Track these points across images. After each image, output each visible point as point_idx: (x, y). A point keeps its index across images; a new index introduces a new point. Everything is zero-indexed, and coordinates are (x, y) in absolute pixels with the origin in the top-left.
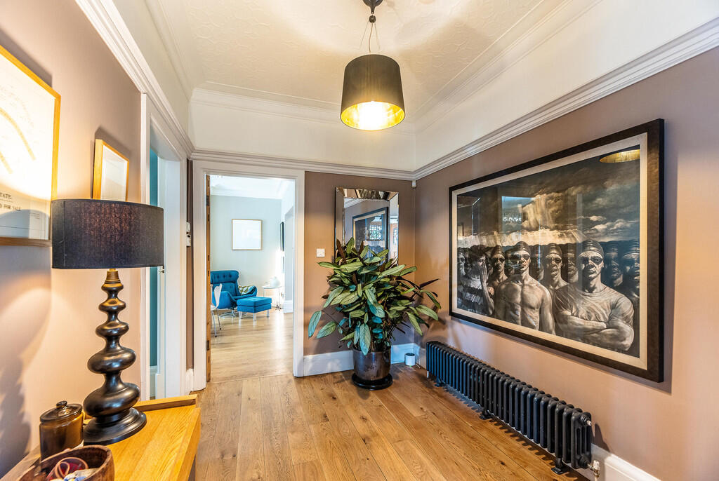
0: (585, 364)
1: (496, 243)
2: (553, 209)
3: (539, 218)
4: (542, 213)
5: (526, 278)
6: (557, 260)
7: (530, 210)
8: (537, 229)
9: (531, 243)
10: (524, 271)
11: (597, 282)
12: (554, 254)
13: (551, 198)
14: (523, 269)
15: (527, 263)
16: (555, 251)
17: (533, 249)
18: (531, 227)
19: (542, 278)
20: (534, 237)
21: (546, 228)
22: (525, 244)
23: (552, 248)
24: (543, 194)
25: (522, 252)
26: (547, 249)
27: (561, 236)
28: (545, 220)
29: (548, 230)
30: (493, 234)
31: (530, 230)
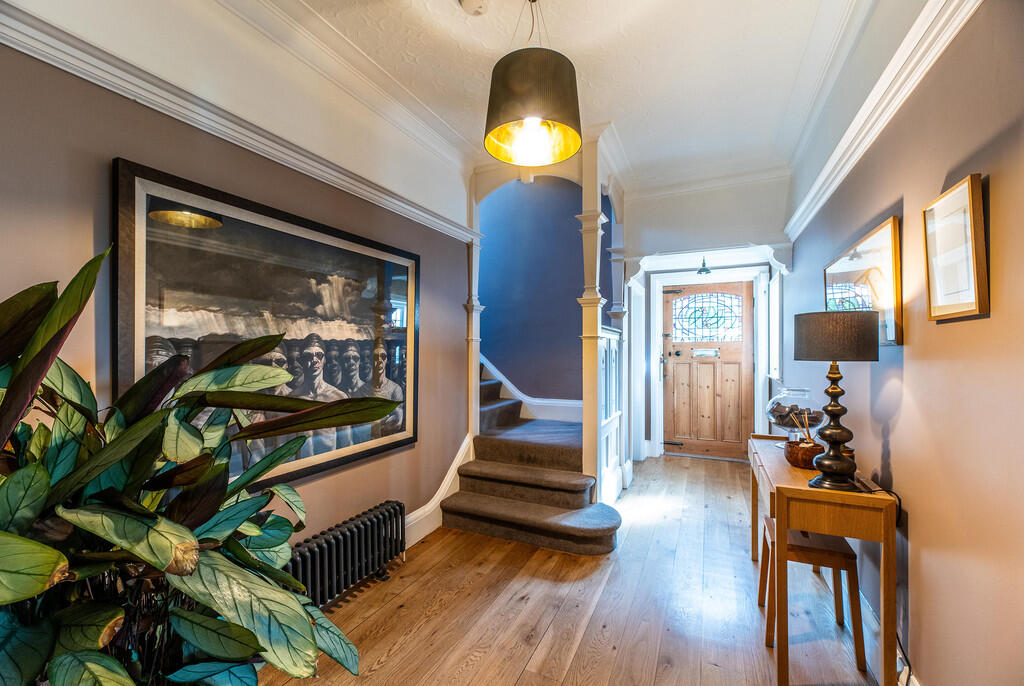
0: (377, 459)
1: (267, 331)
2: (349, 299)
3: (336, 305)
4: (340, 300)
5: (319, 386)
6: (355, 358)
7: (325, 291)
8: (332, 320)
9: (325, 336)
10: (316, 376)
11: (383, 378)
12: (353, 352)
13: (349, 285)
14: (316, 373)
15: (320, 364)
16: (353, 348)
17: (328, 345)
18: (326, 315)
19: (339, 381)
20: (329, 329)
21: (344, 319)
22: (318, 338)
23: (351, 345)
24: (341, 276)
25: (315, 349)
26: (344, 345)
27: (359, 331)
28: (341, 308)
29: (345, 322)
30: (261, 315)
31: (325, 318)
